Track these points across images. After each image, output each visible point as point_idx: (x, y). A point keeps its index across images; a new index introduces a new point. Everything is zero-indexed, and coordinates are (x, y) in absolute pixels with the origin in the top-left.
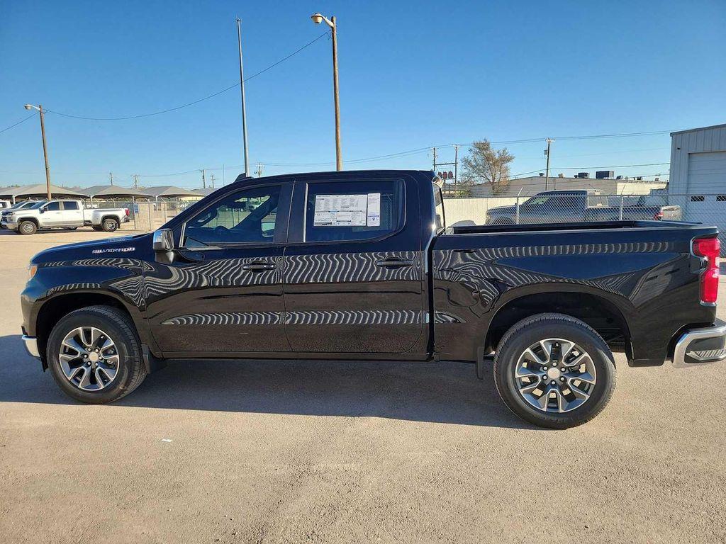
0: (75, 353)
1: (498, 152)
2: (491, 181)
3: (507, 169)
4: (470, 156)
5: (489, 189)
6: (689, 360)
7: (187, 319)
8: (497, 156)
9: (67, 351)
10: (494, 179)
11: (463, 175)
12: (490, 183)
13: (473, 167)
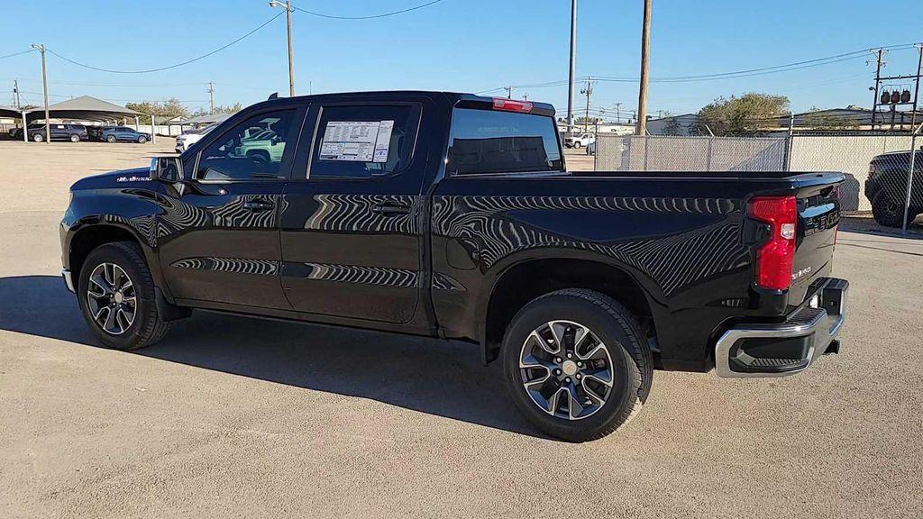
0: (100, 291)
6: (736, 367)
7: (195, 262)
9: (96, 288)
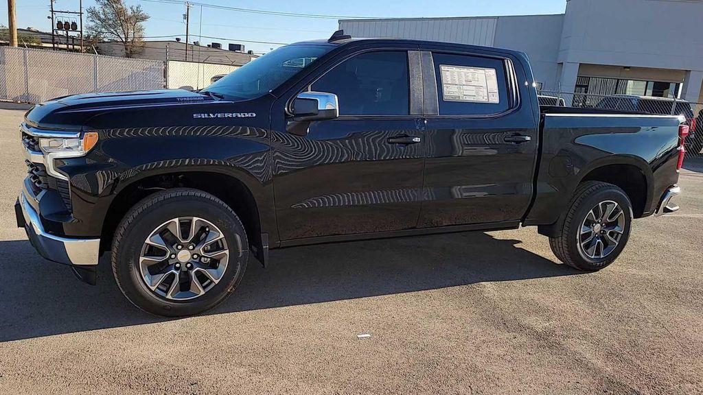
1: (131, 8)
2: (124, 40)
3: (141, 29)
4: (98, 8)
5: (119, 49)
8: (129, 12)
10: (126, 38)
11: (91, 28)
12: (123, 41)
13: (102, 21)
